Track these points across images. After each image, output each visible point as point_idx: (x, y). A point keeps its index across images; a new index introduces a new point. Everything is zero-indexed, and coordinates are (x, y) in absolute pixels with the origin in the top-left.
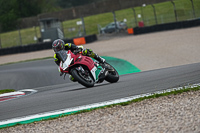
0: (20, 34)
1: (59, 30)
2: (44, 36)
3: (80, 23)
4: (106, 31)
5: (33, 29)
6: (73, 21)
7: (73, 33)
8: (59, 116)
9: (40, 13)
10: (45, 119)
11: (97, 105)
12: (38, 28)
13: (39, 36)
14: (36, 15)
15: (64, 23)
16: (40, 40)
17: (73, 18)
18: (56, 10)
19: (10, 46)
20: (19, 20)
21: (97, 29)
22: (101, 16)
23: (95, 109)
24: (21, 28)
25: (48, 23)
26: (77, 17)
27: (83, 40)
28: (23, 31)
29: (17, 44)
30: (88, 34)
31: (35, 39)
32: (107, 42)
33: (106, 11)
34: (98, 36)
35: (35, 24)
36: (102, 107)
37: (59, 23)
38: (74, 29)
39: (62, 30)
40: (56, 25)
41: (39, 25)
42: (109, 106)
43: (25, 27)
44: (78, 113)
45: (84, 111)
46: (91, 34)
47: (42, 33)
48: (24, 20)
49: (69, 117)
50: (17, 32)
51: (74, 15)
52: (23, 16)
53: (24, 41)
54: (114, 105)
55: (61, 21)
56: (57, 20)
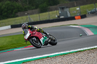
0: (49, 14)
1: (68, 12)
2: (61, 15)
3: (78, 9)
4: (91, 13)
5: (55, 11)
6: (75, 8)
7: (75, 14)
8: (68, 53)
9: (59, 4)
10: (61, 55)
11: (86, 48)
12: (58, 11)
13: (58, 15)
14: (57, 5)
15: (70, 9)
16: (59, 17)
17: (75, 6)
18: (66, 2)
19: (44, 20)
20: (49, 7)
21: (86, 12)
22: (88, 5)
23: (85, 50)
24: (49, 11)
25: (63, 8)
26: (77, 6)
27: (80, 17)
28: (50, 12)
29: (48, 19)
30: (82, 14)
31: (56, 16)
32: (91, 18)
33: (91, 3)
34: (87, 15)
35: (56, 9)
36: (89, 50)
37: (68, 9)
38: (75, 12)
39: (70, 12)
40: (67, 10)
41: (58, 10)
42: (92, 49)
43: (51, 10)
44: (77, 52)
45: (80, 51)
46: (84, 14)
47: (60, 14)
48: (51, 7)
49: (72, 54)
50: (48, 13)
51: (75, 5)
52: (51, 5)
53: (51, 17)
54: (94, 48)
55: (69, 8)
56: (67, 7)
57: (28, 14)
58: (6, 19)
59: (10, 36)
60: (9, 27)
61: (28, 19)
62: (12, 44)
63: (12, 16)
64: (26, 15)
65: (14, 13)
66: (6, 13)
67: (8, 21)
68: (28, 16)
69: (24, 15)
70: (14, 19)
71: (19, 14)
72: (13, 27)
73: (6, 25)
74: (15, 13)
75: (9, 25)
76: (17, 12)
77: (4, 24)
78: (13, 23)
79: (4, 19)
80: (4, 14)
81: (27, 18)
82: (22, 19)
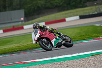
57: (98, 4)
58: (74, 9)
59: (78, 27)
60: (78, 17)
61: (98, 10)
62: (81, 36)
63: (81, 6)
64: (95, 5)
65: (82, 2)
66: (74, 3)
67: (77, 11)
68: (97, 6)
69: (93, 5)
70: (83, 9)
71: (88, 4)
72: (82, 17)
73: (74, 16)
74: (84, 2)
75: (77, 15)
76: (86, 2)
77: (72, 14)
78: (82, 14)
79: (72, 9)
80: (72, 4)
81: (96, 8)
82: (91, 9)
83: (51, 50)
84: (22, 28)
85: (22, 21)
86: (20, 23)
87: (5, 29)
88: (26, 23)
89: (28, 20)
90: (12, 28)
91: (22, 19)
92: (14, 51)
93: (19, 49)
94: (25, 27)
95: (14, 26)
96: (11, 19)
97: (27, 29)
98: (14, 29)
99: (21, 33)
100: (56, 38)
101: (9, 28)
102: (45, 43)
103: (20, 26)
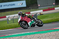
83: (27, 28)
84: (54, 9)
85: (54, 5)
86: (53, 6)
87: (44, 9)
88: (56, 6)
89: (57, 4)
90: (48, 9)
91: (54, 4)
92: (49, 22)
93: (52, 21)
94: (56, 8)
95: (49, 8)
96: (48, 4)
97: (57, 10)
98: (49, 9)
99: (53, 12)
100: (31, 21)
101: (46, 9)
102: (24, 24)
103: (53, 8)
